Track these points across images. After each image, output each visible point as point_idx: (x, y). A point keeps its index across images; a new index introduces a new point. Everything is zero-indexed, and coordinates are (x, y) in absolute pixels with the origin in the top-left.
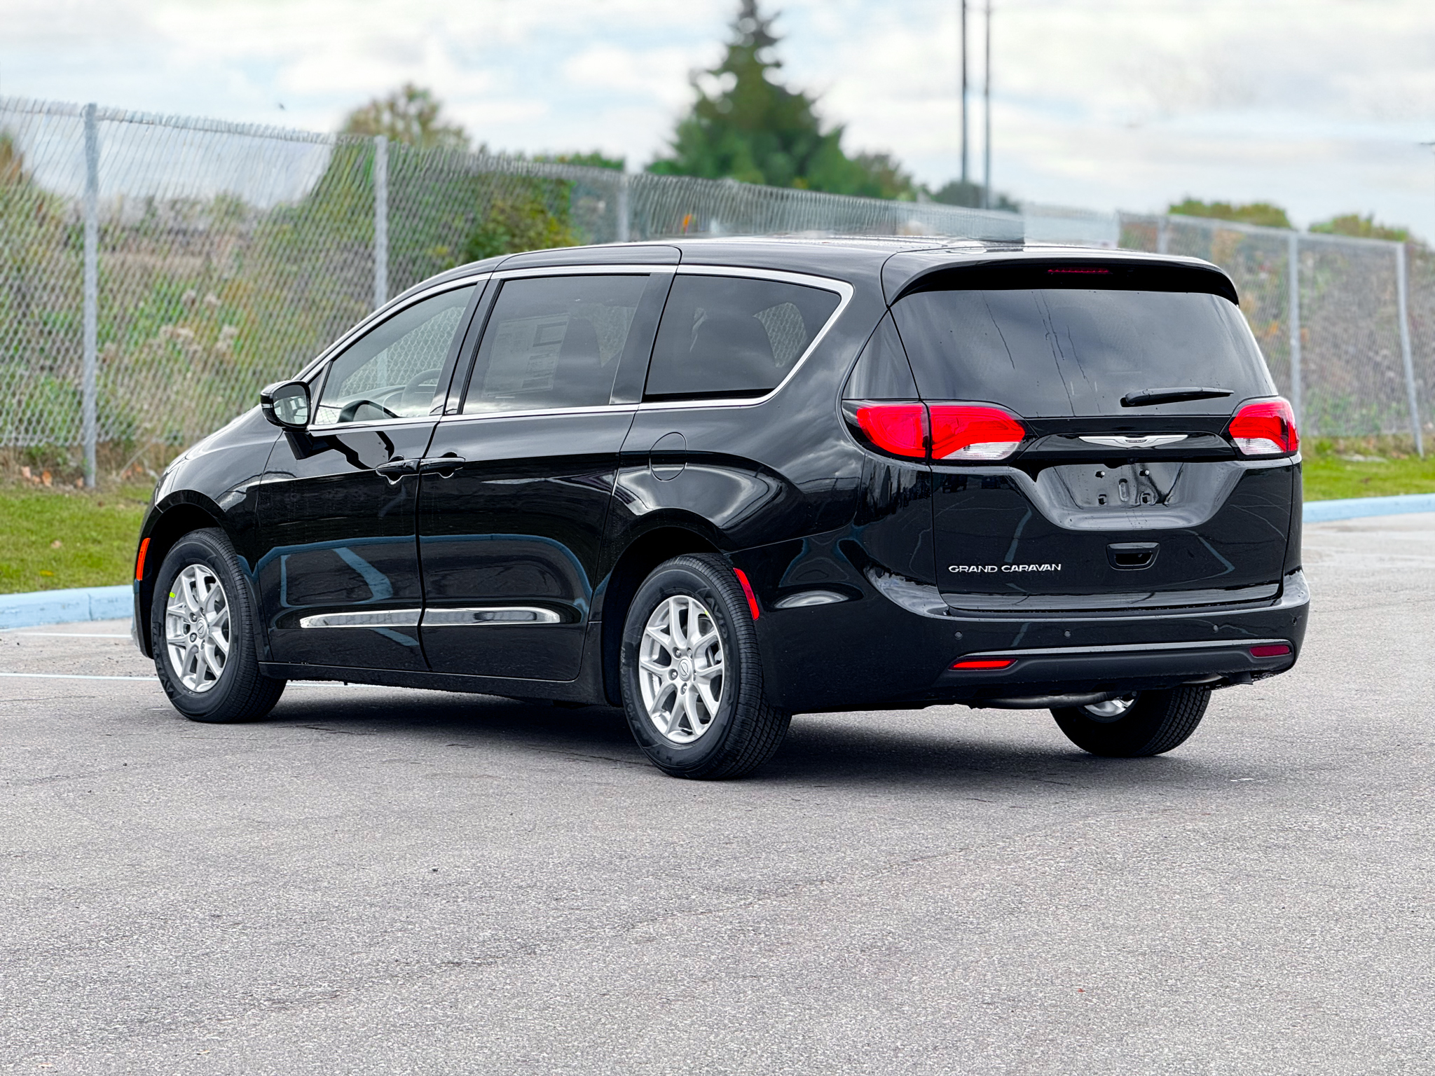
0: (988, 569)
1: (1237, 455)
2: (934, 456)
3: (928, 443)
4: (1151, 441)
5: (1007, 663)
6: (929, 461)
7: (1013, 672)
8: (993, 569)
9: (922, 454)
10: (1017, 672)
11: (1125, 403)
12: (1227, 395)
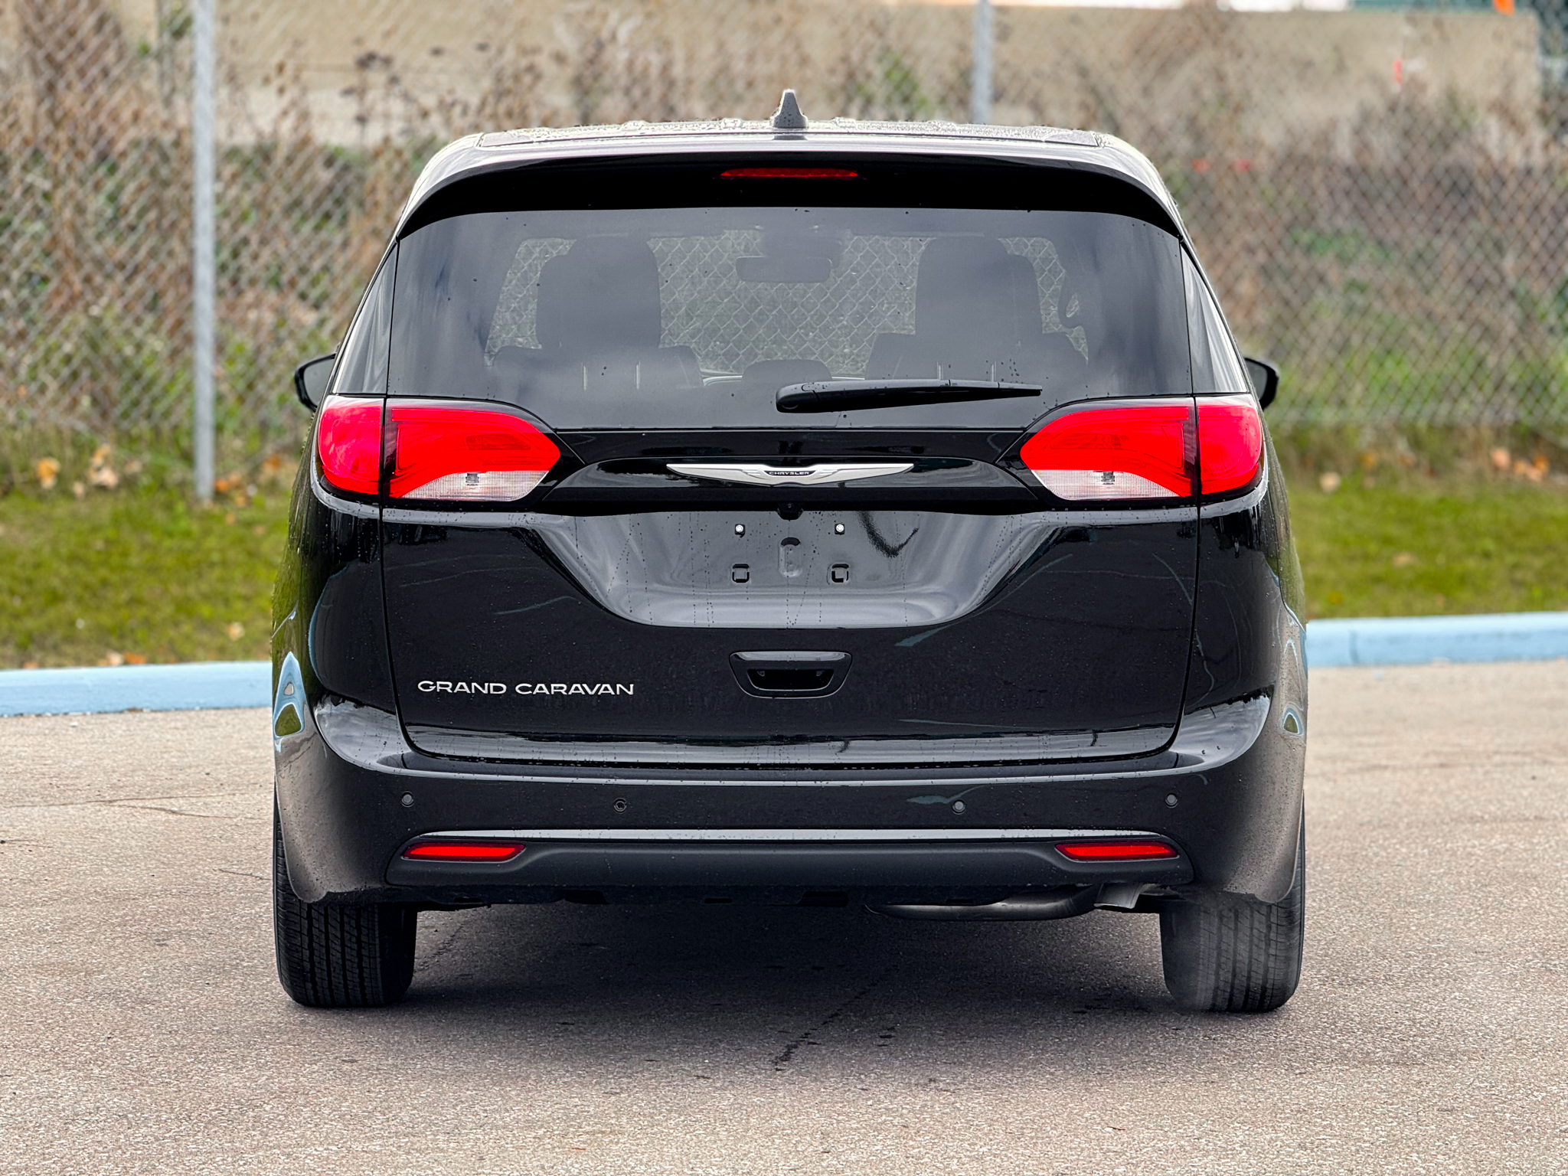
0: (488, 688)
1: (1046, 500)
2: (394, 493)
3: (388, 470)
4: (825, 473)
5: (511, 850)
6: (384, 499)
7: (516, 868)
8: (496, 689)
9: (373, 490)
10: (526, 868)
11: (787, 405)
12: (1037, 393)
